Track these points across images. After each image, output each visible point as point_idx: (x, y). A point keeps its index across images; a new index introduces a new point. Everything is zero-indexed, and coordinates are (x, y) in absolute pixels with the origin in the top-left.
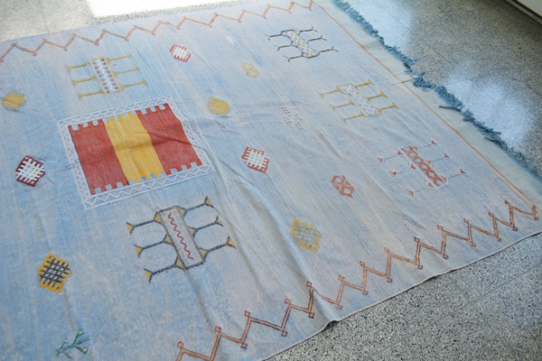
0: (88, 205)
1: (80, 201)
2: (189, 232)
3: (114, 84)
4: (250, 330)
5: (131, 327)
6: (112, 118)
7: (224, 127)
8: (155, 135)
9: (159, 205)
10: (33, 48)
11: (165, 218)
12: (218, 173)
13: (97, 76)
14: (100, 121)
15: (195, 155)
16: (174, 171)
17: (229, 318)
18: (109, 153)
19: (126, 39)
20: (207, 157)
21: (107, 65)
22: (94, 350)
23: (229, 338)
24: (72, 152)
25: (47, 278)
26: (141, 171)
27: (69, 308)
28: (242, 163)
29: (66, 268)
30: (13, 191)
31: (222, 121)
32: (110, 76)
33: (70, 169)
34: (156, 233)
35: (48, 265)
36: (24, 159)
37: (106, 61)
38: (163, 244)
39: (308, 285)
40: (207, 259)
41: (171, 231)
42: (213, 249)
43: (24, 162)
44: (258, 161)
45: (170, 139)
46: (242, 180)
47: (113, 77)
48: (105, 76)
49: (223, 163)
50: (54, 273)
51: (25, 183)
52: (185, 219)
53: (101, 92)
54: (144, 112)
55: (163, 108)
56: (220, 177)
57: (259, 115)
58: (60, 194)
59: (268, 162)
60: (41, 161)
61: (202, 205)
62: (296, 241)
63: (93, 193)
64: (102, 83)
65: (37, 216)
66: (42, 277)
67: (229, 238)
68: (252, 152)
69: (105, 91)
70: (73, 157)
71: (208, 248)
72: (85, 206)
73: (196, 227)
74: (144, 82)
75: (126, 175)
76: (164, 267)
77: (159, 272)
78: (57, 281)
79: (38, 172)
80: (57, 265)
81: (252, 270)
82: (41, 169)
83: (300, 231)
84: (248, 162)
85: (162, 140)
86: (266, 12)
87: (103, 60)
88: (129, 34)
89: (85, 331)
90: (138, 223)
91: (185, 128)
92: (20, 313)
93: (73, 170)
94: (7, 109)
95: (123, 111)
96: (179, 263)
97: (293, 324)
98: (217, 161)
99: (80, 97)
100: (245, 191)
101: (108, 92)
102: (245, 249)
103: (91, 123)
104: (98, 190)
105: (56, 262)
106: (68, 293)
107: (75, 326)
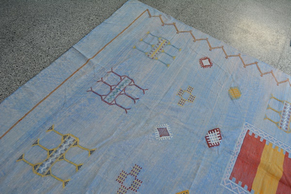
0: (223, 183)
1: (222, 177)
3: (287, 125)
6: (272, 145)
8: (286, 177)
10: (263, 71)
13: (282, 113)
14: (265, 141)
18: (255, 164)
24: (239, 146)
26: (262, 190)
30: (199, 141)
32: (288, 119)
33: (231, 154)
36: (216, 129)
43: (215, 130)
47: (290, 121)
48: (286, 117)
51: (207, 142)
53: (277, 124)
54: (290, 157)
58: (217, 163)
60: (222, 137)
63: (230, 179)
64: (282, 119)
65: (198, 164)
69: (280, 125)
70: (237, 149)
72: (222, 182)
75: (253, 185)
79: (217, 142)
82: (219, 141)
93: (231, 156)
94: (229, 95)
95: (280, 146)
99: (266, 118)
101: (281, 127)
103: (259, 138)
104: (234, 179)
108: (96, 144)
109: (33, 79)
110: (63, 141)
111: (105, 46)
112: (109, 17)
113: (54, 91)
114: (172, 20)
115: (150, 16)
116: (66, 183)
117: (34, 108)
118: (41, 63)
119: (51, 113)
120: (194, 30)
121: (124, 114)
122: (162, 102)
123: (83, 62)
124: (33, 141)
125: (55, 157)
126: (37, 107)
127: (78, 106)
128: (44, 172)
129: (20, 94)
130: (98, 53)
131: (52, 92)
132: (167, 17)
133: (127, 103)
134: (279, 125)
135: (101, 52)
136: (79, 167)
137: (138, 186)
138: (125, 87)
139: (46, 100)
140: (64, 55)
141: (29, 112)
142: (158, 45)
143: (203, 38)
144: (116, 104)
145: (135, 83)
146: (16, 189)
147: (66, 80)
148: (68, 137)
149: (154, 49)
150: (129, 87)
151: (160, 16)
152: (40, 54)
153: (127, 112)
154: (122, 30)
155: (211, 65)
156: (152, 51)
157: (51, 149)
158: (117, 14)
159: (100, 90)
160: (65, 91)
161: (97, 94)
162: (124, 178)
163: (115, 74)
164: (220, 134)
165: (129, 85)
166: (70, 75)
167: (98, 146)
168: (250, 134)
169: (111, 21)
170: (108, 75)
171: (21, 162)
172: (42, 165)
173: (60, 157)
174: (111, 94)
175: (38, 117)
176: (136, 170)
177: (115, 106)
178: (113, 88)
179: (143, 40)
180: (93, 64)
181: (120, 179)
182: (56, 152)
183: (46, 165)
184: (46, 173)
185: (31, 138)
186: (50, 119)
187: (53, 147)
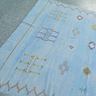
22: (87, 94)
25: (85, 71)
27: (86, 81)
29: (90, 72)
30: (86, 48)
35: (87, 69)
36: (92, 42)
50: (87, 72)
51: (90, 47)
60: (95, 45)
65: (89, 56)
66: (84, 70)
78: (87, 74)
79: (93, 47)
80: (88, 70)
89: (87, 89)
92: (76, 75)
94: (93, 28)
105: (88, 69)
106: (88, 78)
107: (86, 86)
108: (46, 57)
109: (10, 37)
110: (32, 58)
111: (36, 18)
112: (33, 6)
114: (61, 3)
115: (51, 3)
116: (39, 74)
117: (15, 48)
118: (11, 30)
119: (23, 49)
120: (71, 6)
121: (54, 43)
122: (67, 36)
123: (29, 27)
124: (19, 61)
125: (31, 65)
126: (16, 48)
127: (33, 44)
128: (28, 72)
129: (7, 44)
130: (34, 22)
131: (20, 41)
132: (58, 2)
133: (53, 39)
135: (35, 21)
136: (42, 67)
137: (68, 69)
138: (50, 33)
139: (19, 44)
140: (20, 25)
141: (13, 50)
142: (58, 14)
143: (76, 8)
144: (49, 40)
145: (54, 31)
146: (19, 80)
147: (25, 35)
150: (52, 33)
151: (55, 2)
152: (9, 27)
153: (54, 42)
154: (41, 11)
155: (82, 18)
156: (57, 17)
157: (28, 63)
158: (37, 5)
159: (40, 36)
160: (26, 39)
161: (40, 38)
162: (62, 67)
163: (44, 28)
164: (94, 43)
165: (52, 32)
166: (26, 32)
167: (47, 57)
169: (35, 8)
170: (41, 30)
171: (17, 70)
172: (27, 69)
173: (33, 64)
174: (45, 37)
175: (18, 51)
176: (65, 63)
177: (49, 41)
178: (45, 34)
179: (51, 13)
180: (34, 26)
181: (60, 68)
182: (31, 63)
183: (28, 68)
184: (29, 72)
185: (18, 60)
186: (23, 51)
187: (28, 61)
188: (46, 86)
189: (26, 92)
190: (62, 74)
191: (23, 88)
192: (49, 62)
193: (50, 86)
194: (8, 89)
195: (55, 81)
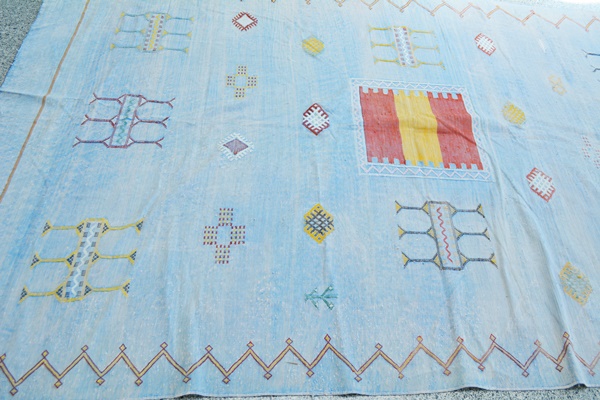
0: (363, 171)
1: (356, 164)
2: (454, 234)
3: (411, 58)
4: (492, 355)
5: (378, 303)
6: (403, 92)
7: (515, 138)
8: (443, 123)
9: (430, 195)
11: (434, 210)
12: (498, 185)
13: (396, 44)
14: (391, 91)
15: (478, 157)
16: (452, 166)
17: (473, 334)
18: (393, 127)
19: (432, 13)
20: (489, 163)
21: (408, 36)
22: (339, 309)
23: (469, 354)
24: (358, 113)
25: (311, 226)
26: (420, 155)
27: (325, 261)
28: (526, 184)
29: (330, 223)
30: (297, 133)
31: (514, 130)
32: (409, 48)
33: (353, 129)
34: (420, 222)
35: (315, 214)
36: (313, 106)
37: (407, 31)
38: (426, 236)
39: (565, 336)
40: (466, 267)
41: (437, 226)
42: (474, 260)
43: (313, 108)
44: (543, 186)
45: (455, 132)
46: (521, 201)
47: (412, 50)
48: (404, 46)
49: (506, 176)
50: (318, 224)
51: (310, 129)
52: (454, 218)
53: (397, 62)
54: (435, 96)
55: (455, 97)
56: (500, 189)
57: (556, 138)
58: (339, 150)
59: (553, 191)
60: (328, 113)
61: (474, 211)
62: (563, 286)
63: (369, 161)
64: (399, 52)
65: (314, 164)
66: (307, 223)
67: (493, 255)
68: (539, 175)
70: (358, 119)
71: (469, 257)
72: (360, 171)
73: (463, 231)
74: (441, 64)
75: (404, 154)
76: (421, 258)
77: (416, 260)
78: (320, 232)
79: (323, 123)
80: (323, 217)
81: (508, 296)
82: (326, 120)
83: (570, 277)
84: (532, 183)
85: (447, 130)
86: (589, 24)
87: (405, 29)
88: (436, 9)
89: (335, 288)
90: (407, 205)
91: (473, 126)
92: (281, 248)
93: (355, 131)
94: (306, 52)
95: (415, 88)
96: (437, 260)
97: (537, 368)
98: (499, 171)
99: (376, 60)
100: (522, 213)
101: (404, 64)
102: (507, 271)
103: (381, 90)
104: (375, 159)
105: (322, 213)
106: (327, 247)
107: (327, 280)
108: (140, 211)
110: (82, 234)
112: (35, 18)
113: (12, 173)
116: (126, 288)
119: (31, 207)
121: (159, 150)
122: (208, 107)
123: (36, 107)
124: (29, 260)
125: (83, 262)
127: (72, 175)
128: (79, 292)
130: (53, 81)
131: (11, 176)
133: (154, 131)
134: (400, 61)
135: (57, 79)
136: (133, 256)
137: (242, 235)
138: (135, 111)
139: (8, 192)
142: (150, 26)
144: (135, 142)
145: (149, 99)
146: (47, 340)
147: (24, 146)
148: (85, 226)
149: (148, 36)
150: (141, 108)
153: (161, 146)
154: (74, 29)
155: (255, 21)
156: (147, 40)
157: (68, 256)
158: (47, 7)
159: (95, 134)
160: (35, 164)
161: (93, 142)
163: (105, 99)
164: (321, 110)
165: (140, 105)
166: (26, 135)
167: (144, 213)
168: (366, 91)
169: (42, 22)
170: (94, 107)
171: (28, 300)
172: (69, 285)
173: (91, 258)
174: (117, 132)
175: (11, 224)
176: (226, 216)
177: (135, 145)
178: (114, 121)
179: (120, 31)
180: (57, 102)
181: (209, 239)
182: (80, 255)
183: (75, 280)
184: (83, 293)
185: (21, 257)
186: (34, 216)
187: (69, 251)
188: (168, 327)
189: (91, 375)
190: (223, 260)
191: (75, 363)
192: (159, 229)
193: (184, 321)
194: (8, 387)
195: (200, 299)
